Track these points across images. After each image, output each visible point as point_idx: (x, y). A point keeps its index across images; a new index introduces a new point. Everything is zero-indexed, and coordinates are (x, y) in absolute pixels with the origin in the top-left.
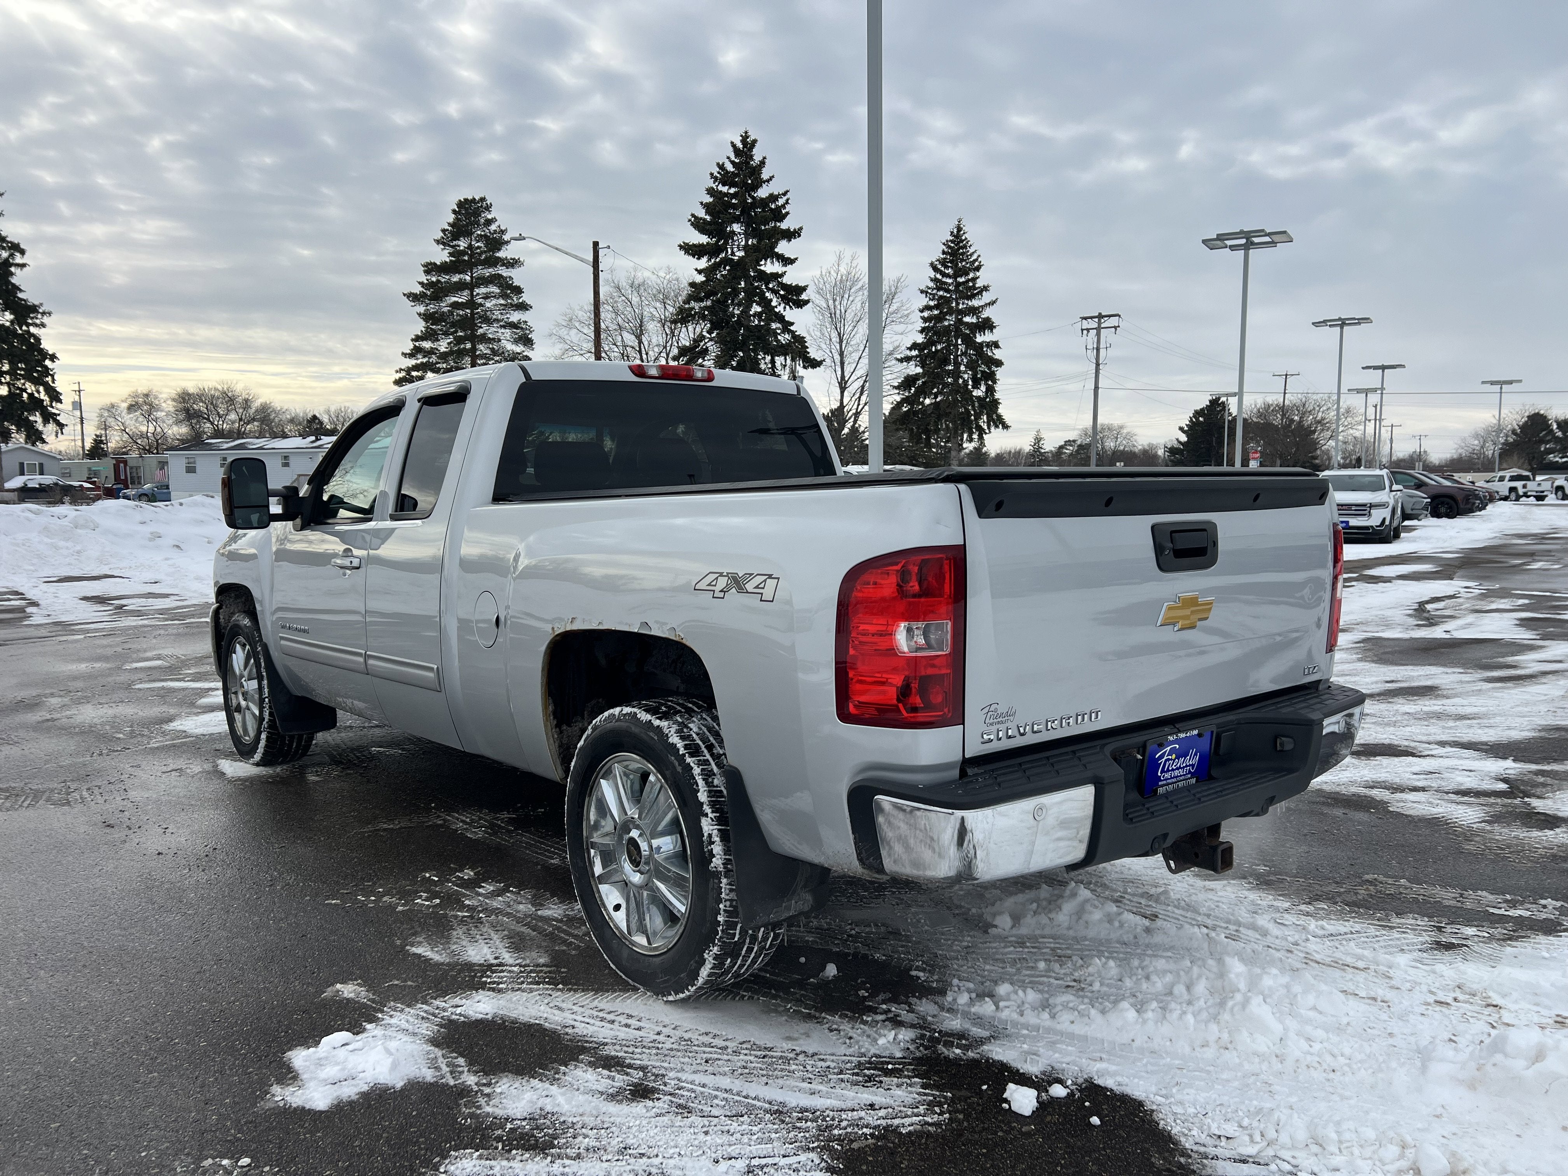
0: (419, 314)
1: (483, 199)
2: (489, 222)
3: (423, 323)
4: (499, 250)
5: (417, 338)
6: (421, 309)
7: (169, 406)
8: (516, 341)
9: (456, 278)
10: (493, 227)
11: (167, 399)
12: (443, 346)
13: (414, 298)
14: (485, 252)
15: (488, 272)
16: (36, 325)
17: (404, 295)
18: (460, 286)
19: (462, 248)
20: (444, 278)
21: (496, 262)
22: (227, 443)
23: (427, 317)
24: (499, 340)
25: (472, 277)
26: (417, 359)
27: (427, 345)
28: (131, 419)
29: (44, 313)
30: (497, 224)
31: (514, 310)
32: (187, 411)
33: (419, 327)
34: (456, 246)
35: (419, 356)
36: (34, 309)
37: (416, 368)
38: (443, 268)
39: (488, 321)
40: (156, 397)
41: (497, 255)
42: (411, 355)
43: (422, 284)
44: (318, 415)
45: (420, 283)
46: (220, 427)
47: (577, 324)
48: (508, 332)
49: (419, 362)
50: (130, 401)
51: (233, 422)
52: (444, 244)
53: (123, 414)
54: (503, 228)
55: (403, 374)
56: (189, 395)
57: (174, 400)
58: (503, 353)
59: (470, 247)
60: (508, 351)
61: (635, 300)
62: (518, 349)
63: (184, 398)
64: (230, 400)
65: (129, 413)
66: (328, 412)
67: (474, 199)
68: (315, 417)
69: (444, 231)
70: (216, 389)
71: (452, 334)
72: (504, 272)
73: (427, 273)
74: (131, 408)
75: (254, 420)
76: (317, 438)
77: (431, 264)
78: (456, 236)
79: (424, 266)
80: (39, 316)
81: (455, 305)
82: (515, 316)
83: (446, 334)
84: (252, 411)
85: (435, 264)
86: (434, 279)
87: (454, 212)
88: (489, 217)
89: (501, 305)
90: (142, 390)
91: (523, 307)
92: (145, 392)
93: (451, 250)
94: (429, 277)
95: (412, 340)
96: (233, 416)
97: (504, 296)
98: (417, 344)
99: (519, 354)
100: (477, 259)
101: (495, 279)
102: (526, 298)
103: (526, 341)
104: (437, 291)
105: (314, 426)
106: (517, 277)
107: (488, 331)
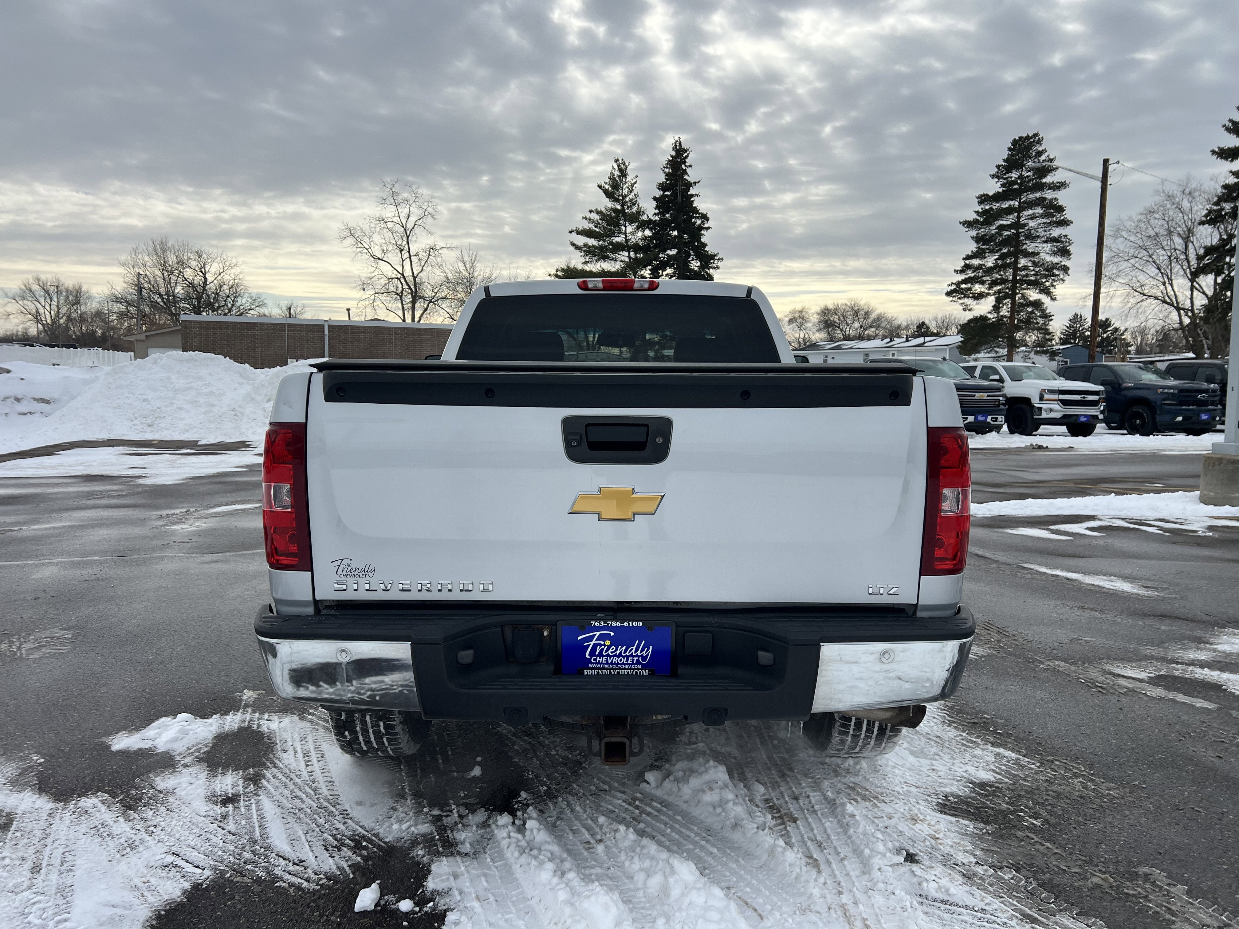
0: (973, 238)
1: (1036, 135)
2: (1040, 154)
3: (975, 245)
4: (1045, 176)
5: (968, 257)
6: (974, 233)
7: (815, 319)
8: (1054, 253)
9: (1005, 205)
10: (1043, 157)
11: (814, 314)
12: (990, 261)
13: (969, 224)
14: (1033, 180)
15: (1032, 196)
16: (714, 268)
17: (960, 223)
18: (1010, 211)
19: (1013, 179)
20: (996, 206)
21: (1040, 187)
22: (830, 344)
23: (978, 239)
24: (1038, 254)
25: (1020, 202)
26: (967, 274)
27: (976, 262)
28: (790, 329)
29: (719, 259)
30: (1047, 154)
31: (1057, 227)
32: (826, 322)
33: (973, 247)
34: (1009, 177)
35: (969, 272)
36: (713, 257)
37: (965, 281)
38: (997, 197)
39: (1031, 237)
40: (807, 312)
41: (1044, 181)
42: (962, 271)
43: (977, 212)
44: (927, 322)
45: (975, 212)
46: (847, 333)
47: (1123, 233)
48: (1048, 247)
49: (967, 276)
50: (790, 317)
51: (857, 329)
52: (998, 177)
53: (786, 326)
54: (1051, 157)
55: (954, 287)
56: (827, 309)
57: (818, 314)
58: (1043, 264)
59: (1021, 177)
60: (1048, 262)
61: (1186, 205)
62: (1056, 259)
63: (825, 312)
64: (856, 312)
65: (789, 325)
66: (936, 319)
67: (1028, 136)
68: (923, 323)
69: (998, 167)
70: (846, 305)
71: (997, 252)
72: (1049, 195)
73: (981, 203)
74: (791, 321)
75: (871, 327)
76: (891, 339)
77: (984, 195)
78: (1009, 169)
79: (978, 198)
80: (716, 262)
81: (1002, 228)
82: (1056, 232)
83: (992, 252)
84: (870, 321)
85: (987, 195)
86: (987, 207)
87: (1010, 149)
88: (1040, 149)
89: (1044, 223)
90: (799, 307)
91: (1065, 223)
92: (800, 309)
93: (1002, 181)
94: (983, 206)
95: (964, 259)
96: (857, 325)
97: (1046, 215)
98: (967, 262)
99: (1058, 264)
100: (1025, 186)
101: (1040, 202)
102: (1068, 215)
103: (1065, 252)
104: (988, 217)
105: (922, 330)
106: (1062, 197)
107: (1030, 247)
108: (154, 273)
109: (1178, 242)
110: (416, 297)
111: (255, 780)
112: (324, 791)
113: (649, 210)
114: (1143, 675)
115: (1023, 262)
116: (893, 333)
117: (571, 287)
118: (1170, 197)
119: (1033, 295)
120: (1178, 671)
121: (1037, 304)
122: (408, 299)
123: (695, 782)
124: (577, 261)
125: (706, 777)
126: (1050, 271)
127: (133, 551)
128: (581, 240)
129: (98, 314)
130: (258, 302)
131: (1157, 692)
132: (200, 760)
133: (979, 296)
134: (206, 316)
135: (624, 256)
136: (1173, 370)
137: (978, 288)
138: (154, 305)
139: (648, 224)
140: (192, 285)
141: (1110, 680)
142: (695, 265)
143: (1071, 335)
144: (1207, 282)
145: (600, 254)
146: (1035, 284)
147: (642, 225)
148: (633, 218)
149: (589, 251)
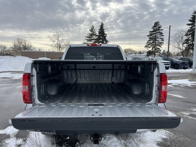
1: (158, 22)
4: (160, 28)
12: (151, 42)
13: (148, 36)
18: (154, 34)
19: (155, 29)
21: (159, 30)
25: (156, 32)
27: (149, 42)
31: (162, 36)
33: (148, 39)
36: (108, 41)
38: (153, 32)
42: (147, 43)
43: (149, 34)
48: (160, 39)
51: (130, 53)
52: (152, 28)
54: (161, 25)
55: (146, 46)
61: (182, 33)
63: (125, 50)
64: (130, 50)
72: (160, 31)
73: (150, 32)
78: (154, 27)
81: (153, 36)
83: (152, 40)
84: (132, 51)
87: (154, 24)
88: (159, 24)
89: (160, 36)
95: (147, 41)
97: (160, 34)
100: (157, 30)
101: (159, 32)
102: (163, 34)
103: (163, 40)
104: (151, 35)
105: (140, 53)
106: (162, 32)
107: (157, 39)
108: (17, 43)
109: (181, 39)
110: (60, 47)
111: (25, 141)
112: (38, 143)
113: (97, 33)
114: (188, 114)
115: (157, 42)
116: (136, 53)
117: (86, 45)
118: (179, 32)
119: (158, 47)
120: (193, 113)
121: (159, 49)
122: (59, 48)
123: (111, 141)
124: (86, 41)
125: (113, 140)
126: (161, 43)
127: (9, 91)
128: (86, 38)
129: (8, 50)
130: (34, 48)
131: (191, 118)
132: (15, 136)
133: (150, 47)
134: (26, 50)
135: (93, 41)
136: (181, 59)
137: (149, 46)
138: (17, 49)
139: (97, 36)
140: (23, 45)
141: (182, 115)
142: (105, 42)
143: (163, 53)
144: (185, 45)
145: (90, 40)
146: (158, 45)
147: (96, 36)
148: (95, 35)
149: (88, 40)
